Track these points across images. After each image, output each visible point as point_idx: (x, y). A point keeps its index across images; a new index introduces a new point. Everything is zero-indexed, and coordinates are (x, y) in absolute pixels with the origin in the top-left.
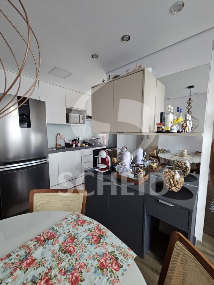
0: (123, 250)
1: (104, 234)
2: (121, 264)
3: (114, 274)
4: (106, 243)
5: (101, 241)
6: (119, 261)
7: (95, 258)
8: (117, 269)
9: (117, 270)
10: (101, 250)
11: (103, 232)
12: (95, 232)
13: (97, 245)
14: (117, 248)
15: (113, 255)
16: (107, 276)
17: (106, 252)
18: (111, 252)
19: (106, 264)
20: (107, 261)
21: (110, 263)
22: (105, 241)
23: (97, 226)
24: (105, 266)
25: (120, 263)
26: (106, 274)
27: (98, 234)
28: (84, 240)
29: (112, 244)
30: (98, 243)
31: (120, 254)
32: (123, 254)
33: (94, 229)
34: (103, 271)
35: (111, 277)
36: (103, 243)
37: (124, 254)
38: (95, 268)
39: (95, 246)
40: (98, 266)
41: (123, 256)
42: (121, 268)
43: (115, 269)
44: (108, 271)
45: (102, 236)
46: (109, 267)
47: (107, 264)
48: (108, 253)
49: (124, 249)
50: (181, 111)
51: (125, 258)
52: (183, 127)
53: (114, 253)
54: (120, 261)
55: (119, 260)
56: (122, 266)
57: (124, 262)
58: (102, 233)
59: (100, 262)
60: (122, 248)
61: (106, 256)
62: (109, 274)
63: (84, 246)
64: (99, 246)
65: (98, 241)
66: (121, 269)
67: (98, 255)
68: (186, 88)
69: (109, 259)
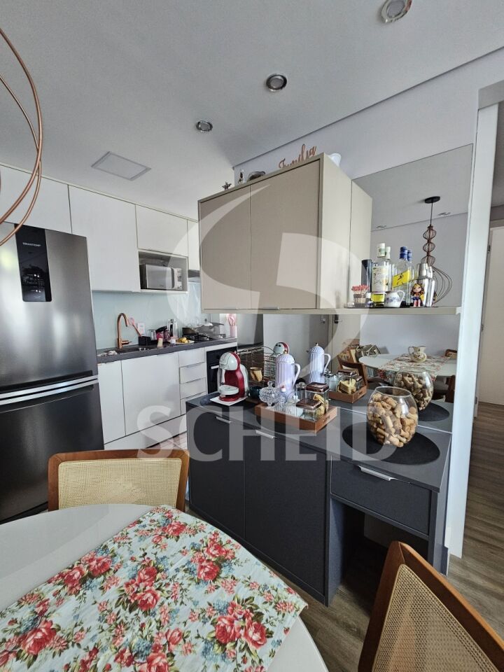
0: (273, 593)
1: (229, 556)
2: (268, 629)
3: (251, 653)
4: (234, 579)
5: (223, 575)
6: (263, 621)
7: (206, 617)
8: (260, 640)
9: (260, 645)
10: (222, 597)
11: (227, 552)
12: (208, 551)
13: (212, 583)
14: (261, 590)
15: (249, 606)
16: (233, 661)
17: (234, 599)
18: (247, 600)
19: (233, 631)
20: (236, 624)
21: (242, 628)
22: (231, 574)
23: (213, 537)
24: (230, 635)
25: (265, 625)
26: (233, 656)
27: (214, 556)
28: (181, 574)
29: (247, 580)
30: (214, 580)
31: (266, 603)
32: (273, 604)
33: (205, 545)
34: (226, 649)
35: (244, 661)
36: (227, 578)
37: (276, 603)
38: (205, 643)
39: (206, 588)
40: (214, 637)
41: (275, 607)
42: (268, 637)
43: (255, 643)
44: (237, 648)
45: (225, 561)
46: (240, 637)
47: (236, 631)
48: (238, 602)
49: (276, 591)
50: (408, 257)
51: (278, 614)
52: (415, 293)
53: (254, 602)
54: (267, 620)
55: (265, 617)
56: (270, 634)
57: (276, 623)
58: (224, 553)
59: (219, 625)
60: (273, 588)
61: (232, 611)
62: (240, 655)
63: (179, 589)
64: (217, 587)
65: (214, 574)
66: (270, 640)
67: (213, 610)
68: (421, 201)
69: (241, 616)
